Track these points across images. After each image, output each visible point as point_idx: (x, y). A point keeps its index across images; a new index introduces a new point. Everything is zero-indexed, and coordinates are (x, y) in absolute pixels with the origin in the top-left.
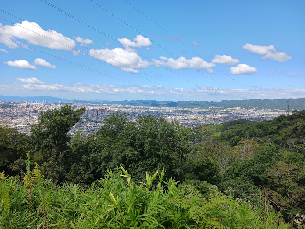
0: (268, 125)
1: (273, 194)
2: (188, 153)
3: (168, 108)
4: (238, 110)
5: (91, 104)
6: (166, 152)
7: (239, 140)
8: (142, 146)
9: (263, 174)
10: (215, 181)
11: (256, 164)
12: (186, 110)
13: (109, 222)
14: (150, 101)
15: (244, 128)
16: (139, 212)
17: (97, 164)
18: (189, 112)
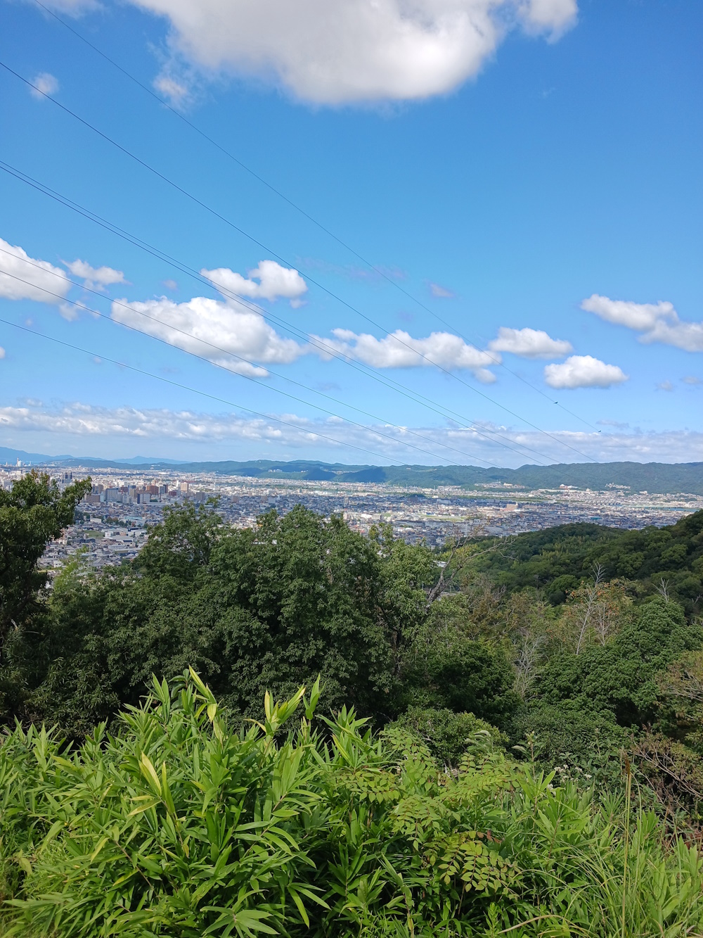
0: (660, 540)
1: (672, 751)
2: (417, 626)
3: (360, 486)
4: (570, 493)
5: (117, 470)
6: (352, 621)
7: (574, 585)
8: (274, 604)
9: (644, 688)
10: (499, 712)
11: (622, 661)
12: (414, 491)
13: (140, 852)
14: (304, 463)
15: (590, 550)
16: (237, 817)
17: (133, 661)
18: (425, 497)
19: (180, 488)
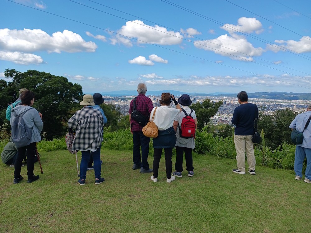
3: (301, 101)
19: (230, 102)
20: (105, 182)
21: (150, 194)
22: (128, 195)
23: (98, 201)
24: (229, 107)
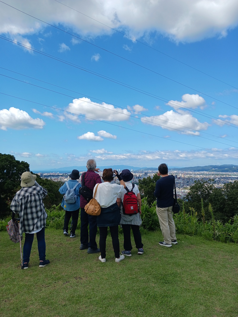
19: (181, 176)
20: (50, 264)
21: (98, 275)
22: (75, 277)
23: (41, 286)
24: (180, 181)
